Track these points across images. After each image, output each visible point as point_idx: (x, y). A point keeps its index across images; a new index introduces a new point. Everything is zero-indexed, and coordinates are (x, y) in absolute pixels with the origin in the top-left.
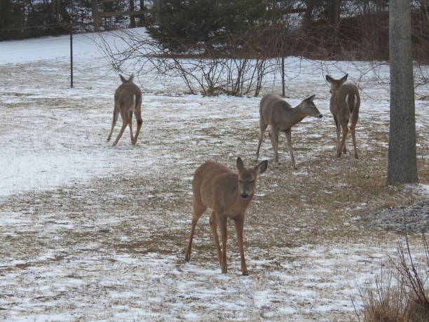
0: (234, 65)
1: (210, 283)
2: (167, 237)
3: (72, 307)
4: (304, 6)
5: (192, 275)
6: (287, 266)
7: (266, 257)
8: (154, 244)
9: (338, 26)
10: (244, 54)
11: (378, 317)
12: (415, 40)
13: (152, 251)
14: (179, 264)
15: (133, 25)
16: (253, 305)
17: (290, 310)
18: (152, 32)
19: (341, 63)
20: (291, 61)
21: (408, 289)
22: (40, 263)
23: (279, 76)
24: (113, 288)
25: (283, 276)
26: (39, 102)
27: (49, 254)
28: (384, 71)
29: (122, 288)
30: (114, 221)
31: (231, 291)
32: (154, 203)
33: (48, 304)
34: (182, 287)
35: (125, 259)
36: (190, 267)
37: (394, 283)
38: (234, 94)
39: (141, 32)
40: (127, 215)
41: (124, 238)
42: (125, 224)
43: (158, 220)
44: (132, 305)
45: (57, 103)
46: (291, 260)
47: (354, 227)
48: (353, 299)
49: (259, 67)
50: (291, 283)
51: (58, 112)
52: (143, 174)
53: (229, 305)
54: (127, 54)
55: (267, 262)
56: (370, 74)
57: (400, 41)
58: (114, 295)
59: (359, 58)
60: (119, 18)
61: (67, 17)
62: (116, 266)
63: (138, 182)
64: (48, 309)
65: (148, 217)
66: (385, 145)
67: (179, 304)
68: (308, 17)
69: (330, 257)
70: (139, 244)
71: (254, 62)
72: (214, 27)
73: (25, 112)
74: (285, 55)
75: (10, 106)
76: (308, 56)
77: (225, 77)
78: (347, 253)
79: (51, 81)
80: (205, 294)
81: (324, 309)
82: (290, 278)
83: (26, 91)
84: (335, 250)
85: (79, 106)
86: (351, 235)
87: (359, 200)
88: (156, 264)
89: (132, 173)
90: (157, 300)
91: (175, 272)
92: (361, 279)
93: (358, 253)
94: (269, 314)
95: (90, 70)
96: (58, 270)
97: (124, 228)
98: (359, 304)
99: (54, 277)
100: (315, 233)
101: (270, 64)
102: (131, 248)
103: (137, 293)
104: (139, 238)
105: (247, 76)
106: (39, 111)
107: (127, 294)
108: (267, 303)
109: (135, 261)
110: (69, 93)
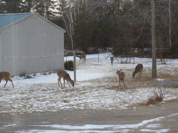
0: (126, 58)
1: (122, 95)
2: (115, 87)
3: (99, 98)
4: (137, 49)
5: (119, 93)
6: (135, 92)
7: (131, 90)
8: (113, 88)
9: (143, 52)
11: (150, 100)
12: (156, 54)
13: (112, 89)
14: (116, 91)
15: (109, 52)
16: (129, 98)
17: (135, 99)
18: (112, 53)
19: (144, 58)
20: (135, 58)
21: (155, 96)
22: (93, 91)
23: (133, 60)
24: (105, 95)
25: (134, 93)
26: (93, 65)
27: (95, 89)
28: (151, 60)
29: (107, 95)
30: (106, 84)
31: (125, 96)
32: (112, 81)
33: (95, 98)
34: (117, 95)
35: (108, 90)
36: (118, 92)
37: (153, 95)
38: (126, 63)
39: (110, 53)
40: (108, 83)
41: (107, 87)
42: (108, 85)
43: (113, 84)
44: (109, 98)
45: (96, 65)
46: (135, 91)
47: (146, 86)
48: (146, 97)
49: (130, 59)
50: (135, 95)
51: (96, 66)
52: (110, 77)
53: (125, 98)
54: (108, 57)
55: (131, 91)
56: (149, 60)
57: (154, 55)
58: (106, 96)
59: (147, 58)
60: (107, 51)
61: (98, 51)
62: (106, 92)
63: (110, 78)
64: (95, 99)
65: (111, 84)
66: (151, 72)
67: (117, 98)
68: (138, 51)
69: (142, 90)
70: (110, 88)
71: (129, 58)
72: (122, 52)
73: (91, 66)
74: (134, 57)
75: (88, 65)
76: (138, 57)
77: (124, 61)
78: (145, 90)
79: (95, 61)
80: (121, 96)
81: (141, 99)
82: (135, 94)
83: (91, 63)
84: (143, 89)
85: (100, 65)
86: (146, 87)
87: (147, 81)
88: (113, 91)
89: (109, 77)
90: (113, 97)
91: (116, 93)
92: (147, 94)
93: (147, 90)
94: (132, 100)
95: (102, 59)
96: (96, 92)
97: (107, 85)
98: (147, 98)
99: (96, 93)
100: (140, 86)
101: (132, 58)
102: (109, 89)
103: (109, 96)
104: (110, 87)
105: (128, 60)
106: (93, 66)
107: (108, 96)
108: (131, 98)
109: (109, 91)
110: (98, 63)
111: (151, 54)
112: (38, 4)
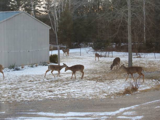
0: (105, 53)
1: (101, 85)
2: (94, 78)
3: (80, 88)
4: (115, 44)
5: (98, 84)
6: (113, 83)
7: (110, 81)
9: (120, 47)
10: (107, 51)
11: (127, 90)
12: (132, 49)
13: (92, 80)
14: (96, 82)
15: (90, 47)
16: (108, 89)
17: (113, 89)
18: (92, 48)
19: (121, 52)
20: (113, 52)
21: (131, 86)
22: (76, 82)
23: (112, 54)
24: (87, 86)
25: (112, 84)
26: (76, 58)
27: (77, 80)
28: (128, 54)
29: (88, 86)
30: (87, 76)
31: (104, 86)
32: (93, 73)
33: (77, 88)
34: (97, 86)
35: (88, 81)
36: (98, 83)
37: (129, 85)
38: (105, 57)
39: (91, 48)
40: (89, 75)
41: (88, 78)
42: (88, 76)
43: (93, 76)
44: (89, 88)
45: (78, 58)
46: (113, 82)
47: (123, 77)
48: (123, 88)
49: (109, 53)
50: (113, 85)
51: (79, 59)
52: (91, 69)
53: (104, 88)
54: (89, 51)
55: (110, 82)
56: (125, 54)
57: (130, 49)
58: (87, 87)
59: (124, 52)
60: (88, 46)
61: (80, 45)
62: (87, 82)
63: (90, 70)
64: (77, 89)
65: (92, 75)
66: (128, 65)
67: (96, 88)
68: (116, 46)
69: (119, 81)
70: (91, 79)
71: (108, 52)
72: (102, 47)
73: (73, 59)
75: (71, 58)
76: (116, 51)
77: (104, 54)
78: (122, 81)
79: (78, 55)
80: (100, 87)
81: (118, 89)
82: (113, 84)
83: (74, 56)
84: (120, 80)
85: (82, 59)
86: (123, 78)
87: (124, 73)
88: (93, 82)
89: (89, 69)
90: (93, 88)
91: (96, 83)
92: (124, 85)
93: (123, 81)
94: (110, 90)
95: (83, 53)
96: (78, 83)
97: (88, 77)
98: (124, 88)
99: (78, 84)
100: (117, 78)
101: (111, 52)
102: (89, 80)
103: (90, 86)
104: (91, 78)
105: (107, 54)
106: (76, 59)
107: (89, 87)
108: (110, 88)
109: (90, 82)
110: (80, 56)
111: (127, 48)
112: (26, 3)
